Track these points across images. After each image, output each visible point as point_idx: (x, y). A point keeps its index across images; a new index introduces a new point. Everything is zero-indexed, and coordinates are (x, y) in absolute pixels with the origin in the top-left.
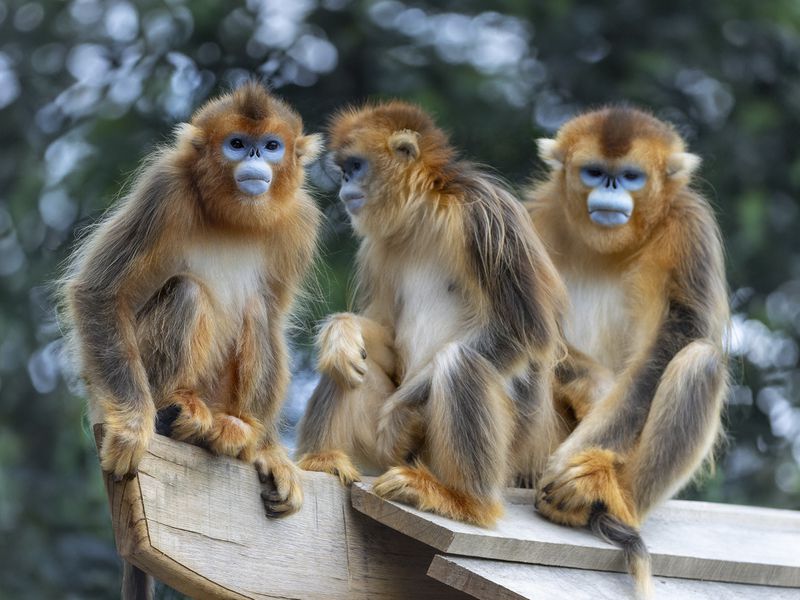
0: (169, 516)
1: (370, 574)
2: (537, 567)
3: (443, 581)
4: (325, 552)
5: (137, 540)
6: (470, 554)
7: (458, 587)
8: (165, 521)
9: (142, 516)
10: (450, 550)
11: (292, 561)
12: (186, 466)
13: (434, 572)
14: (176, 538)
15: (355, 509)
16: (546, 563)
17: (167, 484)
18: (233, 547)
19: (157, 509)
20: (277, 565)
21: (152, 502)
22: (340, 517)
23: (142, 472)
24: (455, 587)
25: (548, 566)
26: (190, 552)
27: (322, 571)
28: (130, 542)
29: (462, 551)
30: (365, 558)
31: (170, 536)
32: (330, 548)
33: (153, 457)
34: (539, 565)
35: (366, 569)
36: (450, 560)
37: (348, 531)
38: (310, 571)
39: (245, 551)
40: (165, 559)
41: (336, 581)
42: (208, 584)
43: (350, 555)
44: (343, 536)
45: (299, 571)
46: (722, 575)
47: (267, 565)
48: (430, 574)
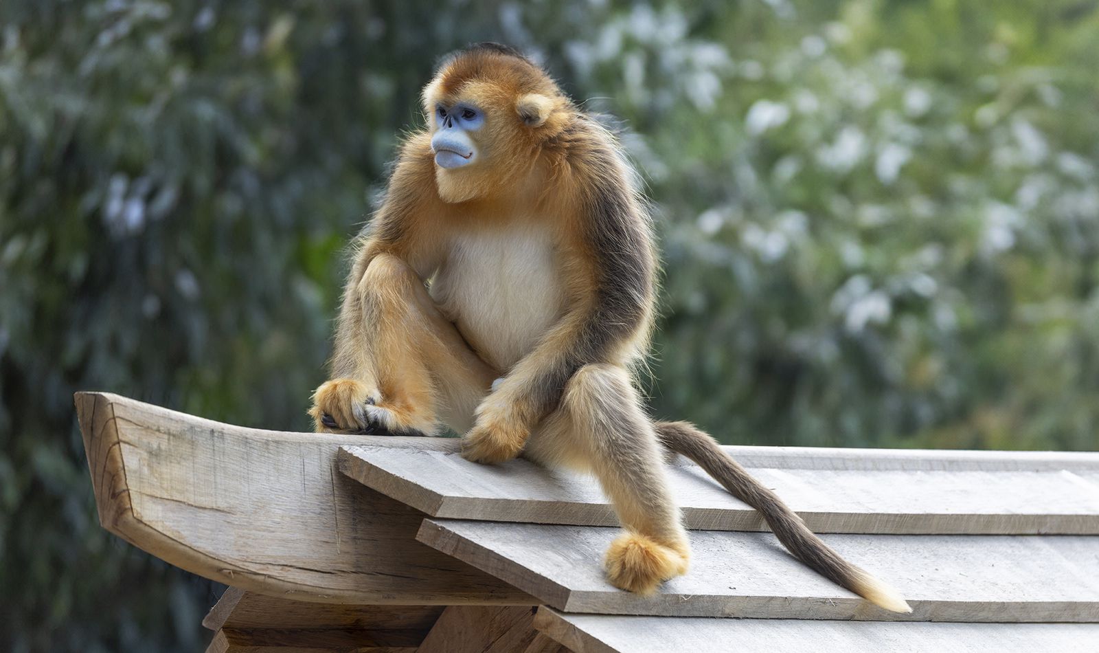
0: (152, 485)
1: (358, 535)
2: (530, 526)
3: (432, 546)
4: (313, 515)
5: (121, 511)
6: (460, 517)
7: (448, 552)
8: (149, 491)
9: (125, 488)
10: (439, 514)
11: (278, 526)
12: (169, 434)
13: (423, 536)
14: (160, 508)
15: (342, 473)
16: (539, 522)
17: (150, 453)
18: (218, 514)
19: (141, 479)
20: (264, 531)
21: (135, 472)
22: (328, 478)
23: (125, 442)
24: (444, 551)
25: (541, 524)
26: (174, 521)
27: (310, 535)
28: (112, 513)
29: (452, 514)
30: (354, 519)
31: (154, 506)
32: (318, 511)
33: (135, 427)
34: (532, 523)
35: (355, 530)
36: (440, 524)
37: (336, 492)
38: (298, 536)
39: (231, 518)
40: (147, 529)
41: (325, 545)
42: (191, 552)
43: (338, 517)
44: (332, 498)
45: (286, 535)
46: (720, 524)
47: (254, 532)
48: (417, 539)
